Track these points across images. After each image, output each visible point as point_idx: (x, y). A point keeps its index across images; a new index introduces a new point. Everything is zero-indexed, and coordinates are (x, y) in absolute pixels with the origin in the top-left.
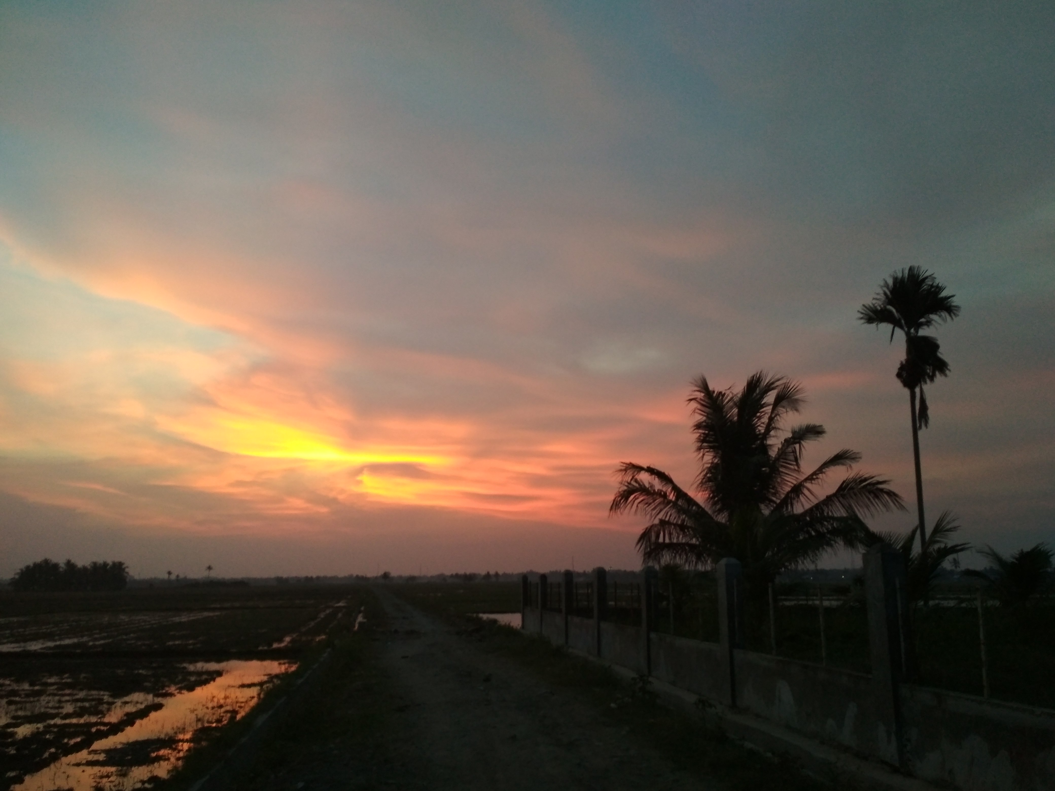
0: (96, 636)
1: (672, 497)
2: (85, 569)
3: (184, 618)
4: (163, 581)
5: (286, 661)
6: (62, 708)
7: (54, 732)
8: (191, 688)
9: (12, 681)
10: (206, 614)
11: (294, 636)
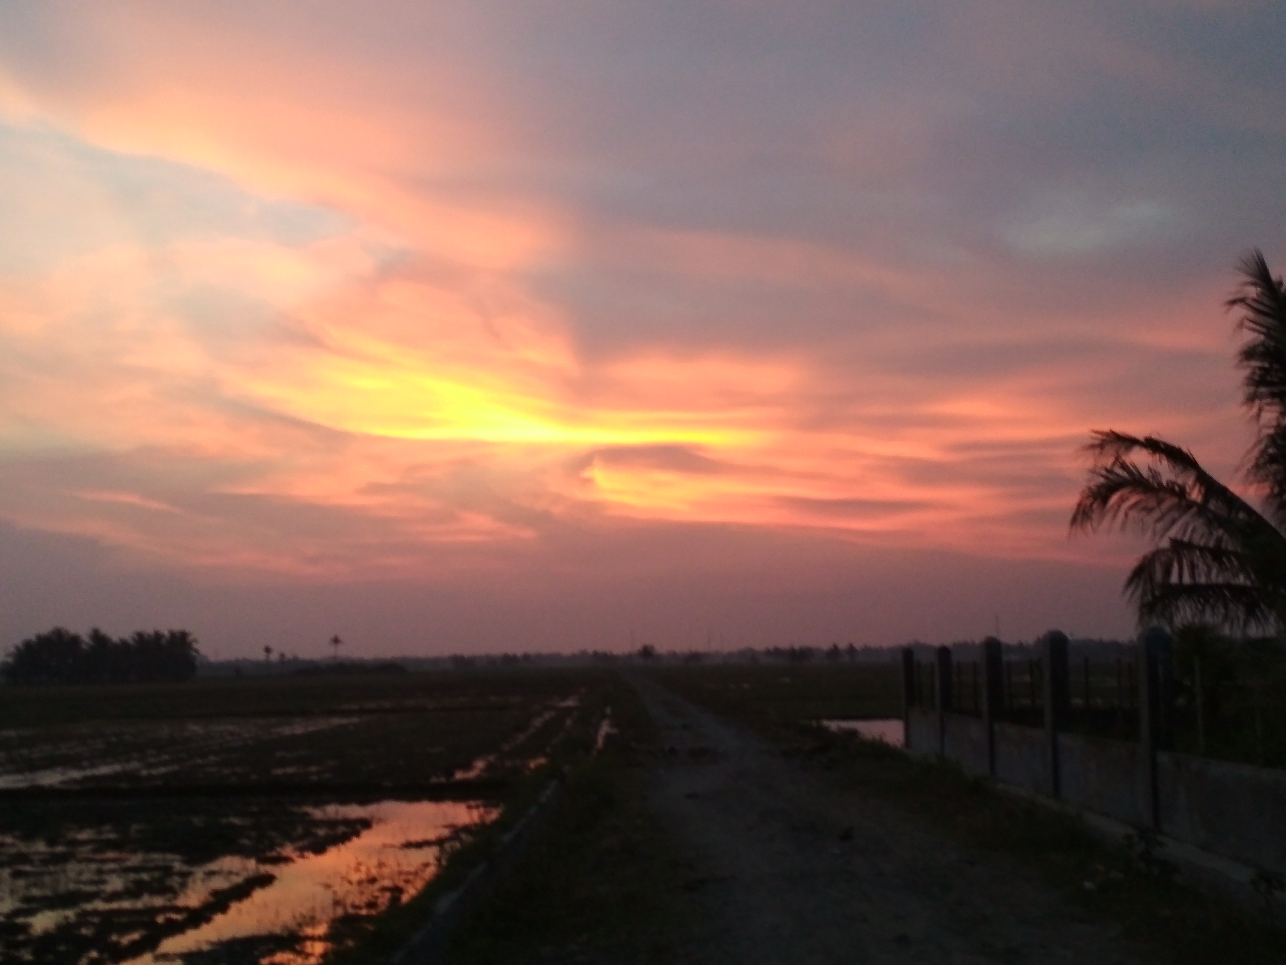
0: (152, 760)
1: (1196, 495)
2: (124, 644)
3: (298, 728)
4: (257, 665)
5: (480, 802)
6: (104, 882)
7: (94, 924)
8: (319, 848)
9: (15, 837)
10: (336, 721)
11: (492, 758)
